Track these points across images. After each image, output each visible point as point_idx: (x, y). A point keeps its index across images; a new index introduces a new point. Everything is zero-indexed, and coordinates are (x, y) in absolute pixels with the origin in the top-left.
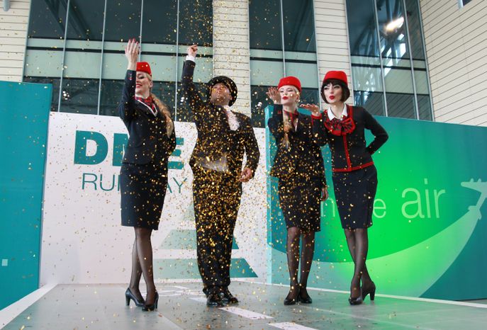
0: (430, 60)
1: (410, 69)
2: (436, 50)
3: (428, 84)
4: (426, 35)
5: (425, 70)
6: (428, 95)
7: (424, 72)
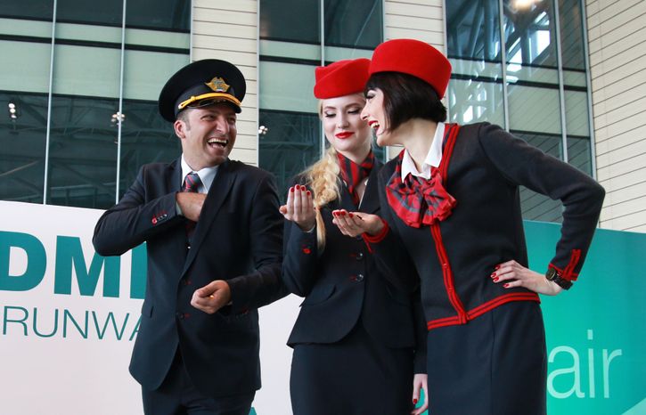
0: (595, 72)
1: (556, 87)
2: (608, 52)
3: (589, 117)
4: (591, 23)
5: (584, 89)
6: (588, 138)
7: (582, 94)
